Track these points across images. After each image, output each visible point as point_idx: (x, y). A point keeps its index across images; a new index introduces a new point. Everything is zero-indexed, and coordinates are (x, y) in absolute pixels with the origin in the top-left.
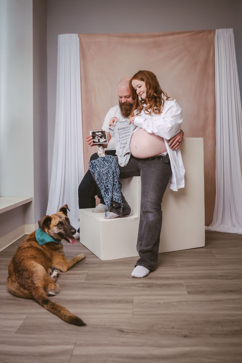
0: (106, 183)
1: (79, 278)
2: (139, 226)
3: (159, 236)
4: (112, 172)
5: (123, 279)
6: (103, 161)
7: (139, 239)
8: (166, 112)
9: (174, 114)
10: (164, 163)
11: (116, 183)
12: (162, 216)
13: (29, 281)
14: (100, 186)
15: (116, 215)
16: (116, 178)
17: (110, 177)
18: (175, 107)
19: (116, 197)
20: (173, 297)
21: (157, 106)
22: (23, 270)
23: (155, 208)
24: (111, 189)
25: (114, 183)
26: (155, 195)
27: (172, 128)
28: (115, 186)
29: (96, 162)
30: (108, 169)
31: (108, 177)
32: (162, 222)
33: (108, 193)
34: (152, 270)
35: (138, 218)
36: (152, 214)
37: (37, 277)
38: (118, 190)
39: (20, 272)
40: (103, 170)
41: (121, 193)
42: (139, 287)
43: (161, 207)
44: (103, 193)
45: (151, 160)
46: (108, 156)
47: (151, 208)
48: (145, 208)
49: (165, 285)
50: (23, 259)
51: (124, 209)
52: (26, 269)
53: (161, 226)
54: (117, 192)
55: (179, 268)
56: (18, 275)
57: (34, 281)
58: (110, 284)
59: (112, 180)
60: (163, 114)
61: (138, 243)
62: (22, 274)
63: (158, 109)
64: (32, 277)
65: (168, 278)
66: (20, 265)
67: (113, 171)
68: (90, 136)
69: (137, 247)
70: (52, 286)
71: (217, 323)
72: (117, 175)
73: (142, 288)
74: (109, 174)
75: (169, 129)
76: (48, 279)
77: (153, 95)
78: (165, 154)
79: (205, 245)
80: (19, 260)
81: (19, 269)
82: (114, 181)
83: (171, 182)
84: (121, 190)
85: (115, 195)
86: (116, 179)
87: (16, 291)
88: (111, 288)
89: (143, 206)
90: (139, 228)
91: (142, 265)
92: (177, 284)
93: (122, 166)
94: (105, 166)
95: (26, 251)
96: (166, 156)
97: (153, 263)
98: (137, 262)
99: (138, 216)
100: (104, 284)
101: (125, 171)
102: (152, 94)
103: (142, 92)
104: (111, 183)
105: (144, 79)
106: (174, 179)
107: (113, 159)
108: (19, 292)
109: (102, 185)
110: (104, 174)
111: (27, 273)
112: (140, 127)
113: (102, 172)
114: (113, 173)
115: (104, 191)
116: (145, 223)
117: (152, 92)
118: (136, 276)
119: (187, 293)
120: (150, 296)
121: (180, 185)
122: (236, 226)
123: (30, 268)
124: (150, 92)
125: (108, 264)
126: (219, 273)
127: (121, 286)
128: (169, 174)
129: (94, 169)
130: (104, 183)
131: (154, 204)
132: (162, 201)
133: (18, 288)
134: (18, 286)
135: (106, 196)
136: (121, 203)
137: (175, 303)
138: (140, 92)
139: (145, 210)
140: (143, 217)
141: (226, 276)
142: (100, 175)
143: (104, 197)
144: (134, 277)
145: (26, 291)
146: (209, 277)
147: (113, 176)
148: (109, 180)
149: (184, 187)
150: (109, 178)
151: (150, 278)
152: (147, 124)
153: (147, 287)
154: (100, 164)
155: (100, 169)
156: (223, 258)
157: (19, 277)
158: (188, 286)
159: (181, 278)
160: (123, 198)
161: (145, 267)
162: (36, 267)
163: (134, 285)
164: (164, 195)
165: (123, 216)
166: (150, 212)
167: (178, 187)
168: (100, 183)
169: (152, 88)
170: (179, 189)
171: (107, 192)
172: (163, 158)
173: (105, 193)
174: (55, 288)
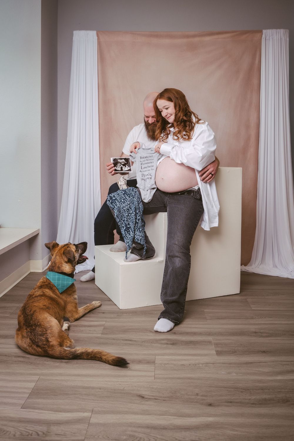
0: (127, 220)
1: (95, 331)
2: (164, 272)
3: (187, 284)
4: (134, 207)
5: (144, 333)
6: (124, 194)
7: (163, 287)
8: (197, 138)
9: (205, 140)
10: (195, 198)
11: (139, 221)
12: (190, 261)
13: (43, 338)
14: (120, 224)
15: (138, 257)
16: (139, 215)
17: (132, 213)
18: (207, 131)
19: (138, 237)
20: (199, 358)
21: (186, 132)
22: (36, 325)
23: (183, 252)
24: (132, 228)
25: (136, 221)
26: (183, 236)
27: (203, 158)
28: (137, 225)
29: (115, 196)
30: (129, 204)
31: (130, 213)
32: (190, 267)
33: (129, 233)
34: (177, 323)
35: (163, 261)
36: (179, 258)
37: (52, 334)
38: (141, 230)
39: (32, 327)
40: (124, 205)
41: (145, 232)
42: (162, 344)
43: (189, 250)
44: (124, 232)
45: (181, 194)
46: (130, 189)
47: (178, 252)
48: (171, 252)
49: (191, 342)
50: (35, 311)
51: (146, 251)
52: (39, 324)
53: (189, 272)
54: (140, 232)
55: (208, 321)
56: (30, 331)
57: (48, 339)
58: (130, 339)
59: (134, 218)
60: (193, 141)
61: (162, 291)
62: (34, 330)
63: (187, 134)
64: (46, 333)
65: (195, 334)
66: (32, 319)
67: (136, 206)
68: (111, 163)
69: (161, 296)
70: (67, 343)
71: (246, 390)
72: (140, 212)
73: (165, 346)
74: (131, 210)
75: (200, 159)
76: (63, 335)
77: (183, 118)
78: (196, 188)
79: (240, 292)
80: (31, 311)
81: (30, 323)
82: (136, 219)
83: (203, 220)
84: (144, 229)
85: (137, 235)
86: (139, 217)
87: (28, 348)
88: (131, 344)
89: (169, 249)
90: (164, 274)
91: (166, 318)
92: (205, 342)
93: (146, 201)
94: (126, 201)
95: (38, 300)
96: (197, 191)
97: (178, 315)
98: (161, 314)
99: (163, 259)
100: (123, 340)
101: (149, 206)
102: (181, 118)
103: (170, 114)
104: (133, 221)
105: (173, 99)
106: (206, 217)
107: (136, 192)
108: (31, 349)
109: (122, 223)
110: (125, 210)
111: (40, 329)
112: (168, 155)
113: (123, 208)
114: (136, 209)
115: (125, 230)
116: (170, 269)
117: (182, 115)
118: (159, 330)
119: (215, 352)
120: (174, 355)
121: (213, 223)
122: (278, 267)
123: (44, 323)
124: (180, 115)
125: (127, 314)
126: (253, 328)
127: (142, 342)
128: (200, 211)
129: (113, 204)
130: (124, 220)
131: (181, 247)
132: (191, 244)
133: (30, 345)
134: (29, 343)
135: (127, 236)
136: (144, 244)
137: (201, 365)
138: (167, 114)
139: (171, 254)
140: (168, 262)
141: (260, 333)
142: (120, 211)
143: (124, 237)
144: (157, 332)
145: (39, 349)
146: (242, 333)
147: (136, 212)
148: (131, 218)
149: (217, 226)
150: (131, 215)
151: (175, 333)
152: (175, 152)
153: (171, 344)
154: (120, 198)
155: (120, 205)
156: (259, 309)
157: (31, 332)
158: (217, 345)
159: (209, 334)
160: (146, 238)
161: (169, 320)
162: (50, 322)
163: (157, 341)
164: (193, 237)
165: (146, 259)
166: (177, 257)
167: (210, 226)
168: (120, 221)
169: (181, 110)
170: (211, 228)
171: (128, 231)
172: (193, 193)
173: (126, 232)
174: (70, 344)
